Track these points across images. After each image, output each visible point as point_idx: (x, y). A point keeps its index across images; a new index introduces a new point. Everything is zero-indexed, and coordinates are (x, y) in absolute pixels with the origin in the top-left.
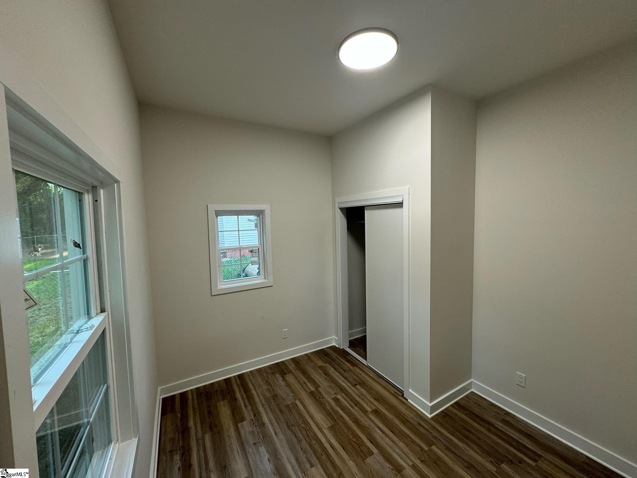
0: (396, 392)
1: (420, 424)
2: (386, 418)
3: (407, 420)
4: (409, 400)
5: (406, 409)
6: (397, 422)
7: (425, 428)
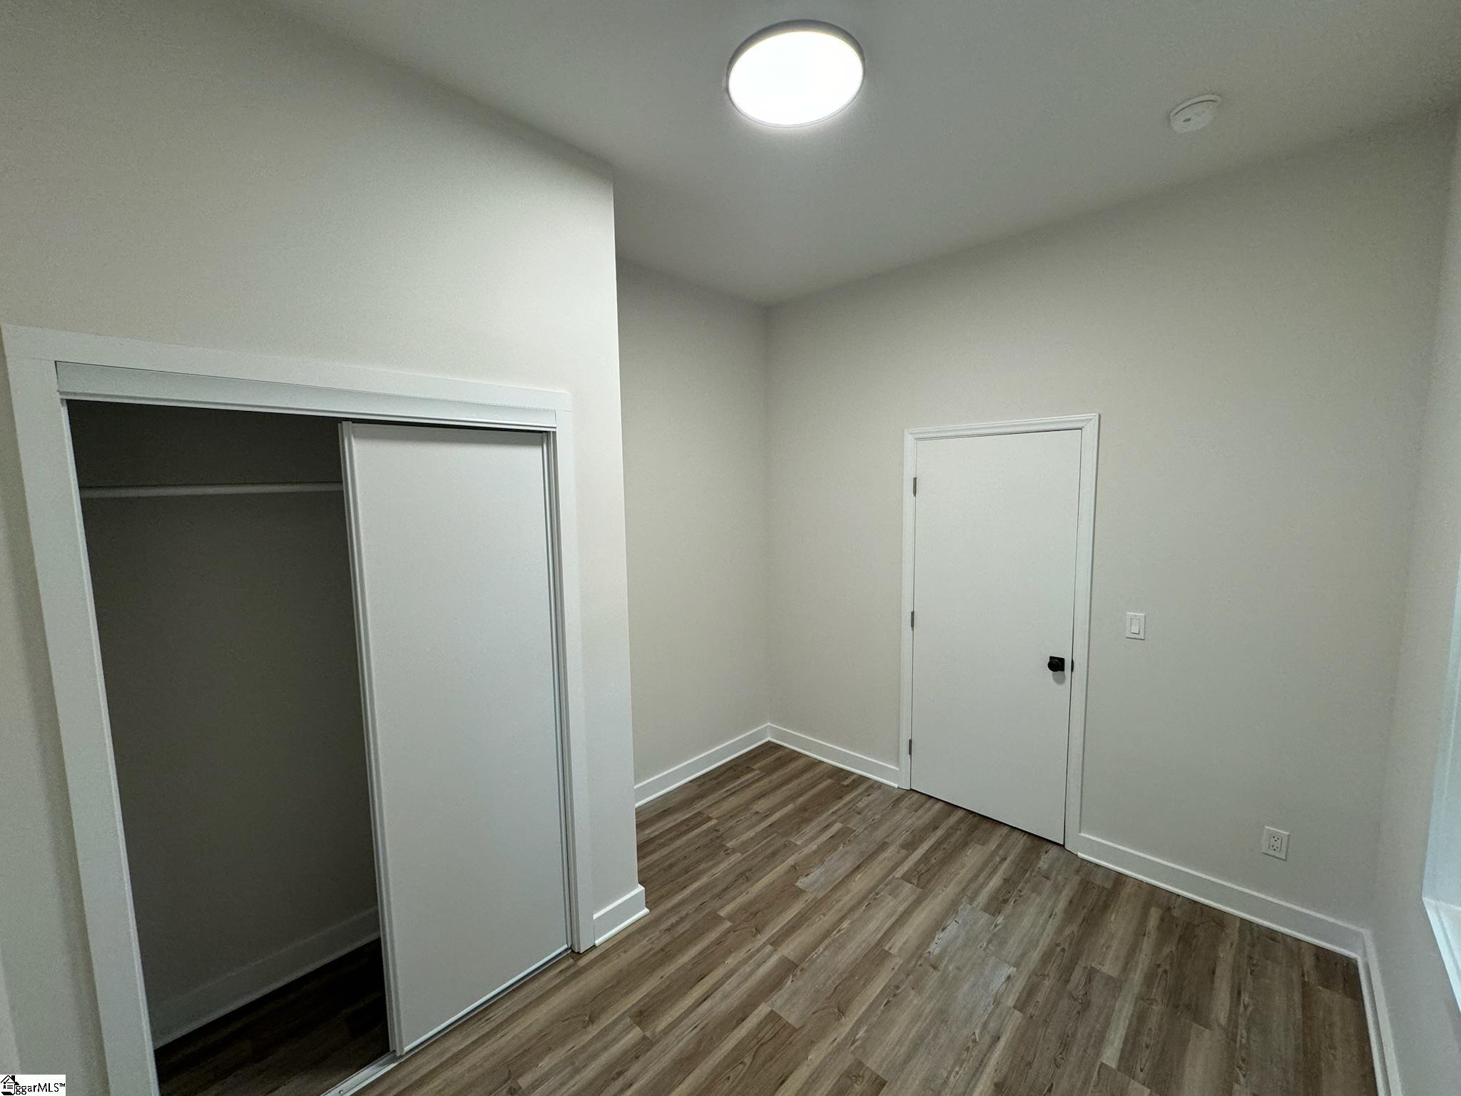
0: (561, 972)
1: (669, 930)
2: (662, 992)
3: (662, 950)
4: (597, 942)
5: (625, 952)
6: (670, 969)
7: (678, 923)
